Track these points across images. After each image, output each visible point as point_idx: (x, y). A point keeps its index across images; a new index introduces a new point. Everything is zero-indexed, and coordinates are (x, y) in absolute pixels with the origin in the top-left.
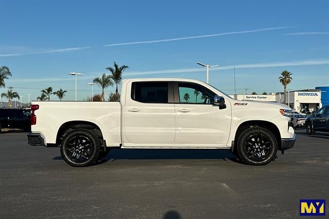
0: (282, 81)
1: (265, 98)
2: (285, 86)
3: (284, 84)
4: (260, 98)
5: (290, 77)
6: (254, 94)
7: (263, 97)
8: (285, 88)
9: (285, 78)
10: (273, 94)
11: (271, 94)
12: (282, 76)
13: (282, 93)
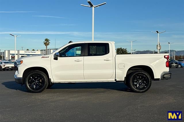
0: (45, 44)
1: (35, 52)
2: (46, 46)
3: (46, 45)
4: (32, 52)
5: (49, 42)
6: (28, 50)
7: (34, 52)
8: (47, 47)
9: (47, 43)
10: (39, 50)
11: (38, 50)
12: (45, 41)
13: (45, 50)
